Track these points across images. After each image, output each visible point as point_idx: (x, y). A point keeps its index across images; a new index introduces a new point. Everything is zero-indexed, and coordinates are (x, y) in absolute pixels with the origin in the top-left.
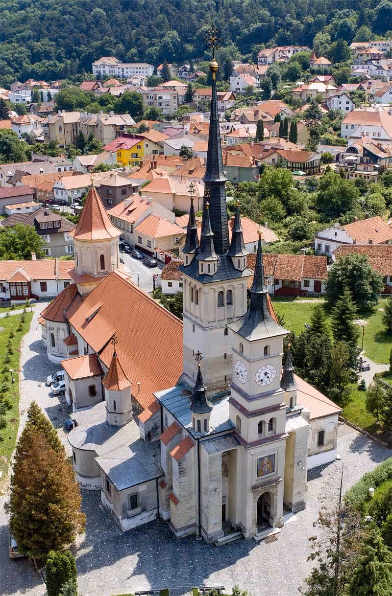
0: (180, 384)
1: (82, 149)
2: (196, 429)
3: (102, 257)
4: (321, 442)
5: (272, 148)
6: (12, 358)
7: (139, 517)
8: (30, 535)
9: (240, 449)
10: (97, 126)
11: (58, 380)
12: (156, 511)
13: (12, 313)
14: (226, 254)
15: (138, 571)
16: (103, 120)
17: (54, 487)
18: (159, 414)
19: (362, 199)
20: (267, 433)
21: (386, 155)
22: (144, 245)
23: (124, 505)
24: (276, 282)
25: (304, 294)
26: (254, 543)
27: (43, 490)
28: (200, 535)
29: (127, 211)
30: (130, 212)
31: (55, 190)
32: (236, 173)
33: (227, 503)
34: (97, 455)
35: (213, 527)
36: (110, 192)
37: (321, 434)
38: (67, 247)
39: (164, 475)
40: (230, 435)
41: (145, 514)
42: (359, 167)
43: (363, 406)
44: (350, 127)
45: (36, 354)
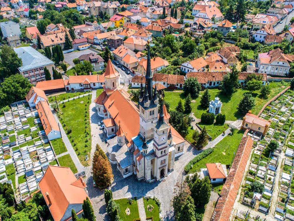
0: (139, 135)
1: (103, 19)
2: (144, 153)
3: (113, 83)
4: (179, 150)
5: (168, 22)
6: (87, 115)
7: (128, 174)
8: (99, 182)
9: (156, 158)
10: (107, 8)
11: (102, 124)
12: (132, 172)
13: (85, 95)
14: (152, 100)
15: (128, 191)
16: (109, 6)
17: (105, 170)
18: (133, 145)
19: (197, 47)
20: (163, 154)
21: (207, 26)
22: (125, 65)
23: (124, 172)
24: (168, 84)
25: (177, 89)
26: (159, 182)
27: (102, 171)
28: (145, 180)
29: (119, 52)
30: (121, 52)
31: (94, 39)
32: (156, 33)
33: (152, 171)
34: (115, 156)
35: (148, 178)
36: (113, 41)
37: (179, 148)
38: (100, 67)
39: (135, 163)
40: (153, 154)
41: (130, 173)
42: (197, 31)
43: (192, 136)
44: (195, 11)
45: (95, 113)
